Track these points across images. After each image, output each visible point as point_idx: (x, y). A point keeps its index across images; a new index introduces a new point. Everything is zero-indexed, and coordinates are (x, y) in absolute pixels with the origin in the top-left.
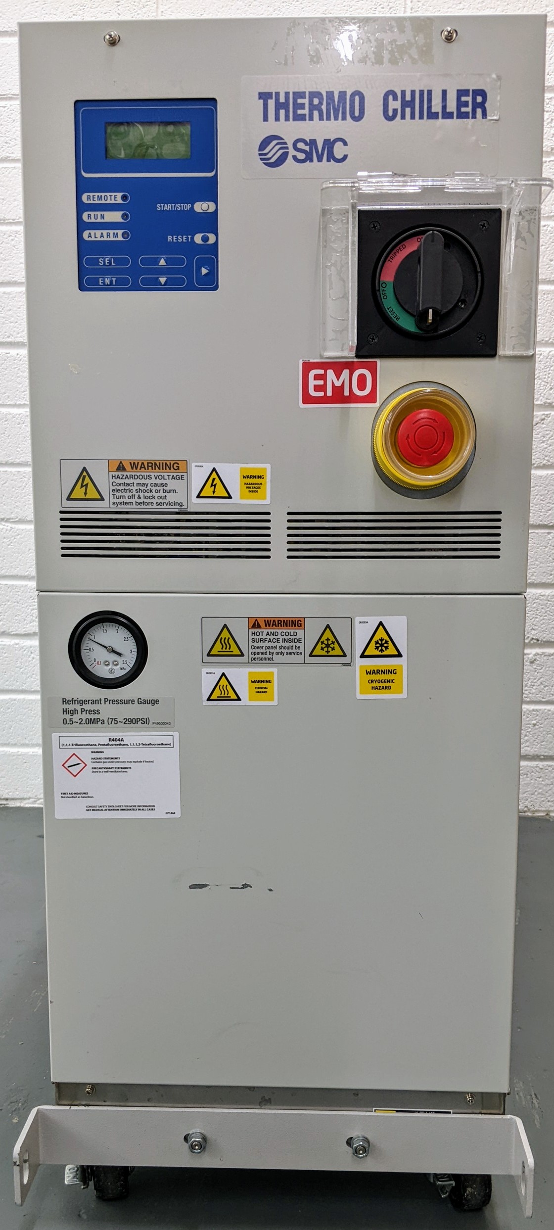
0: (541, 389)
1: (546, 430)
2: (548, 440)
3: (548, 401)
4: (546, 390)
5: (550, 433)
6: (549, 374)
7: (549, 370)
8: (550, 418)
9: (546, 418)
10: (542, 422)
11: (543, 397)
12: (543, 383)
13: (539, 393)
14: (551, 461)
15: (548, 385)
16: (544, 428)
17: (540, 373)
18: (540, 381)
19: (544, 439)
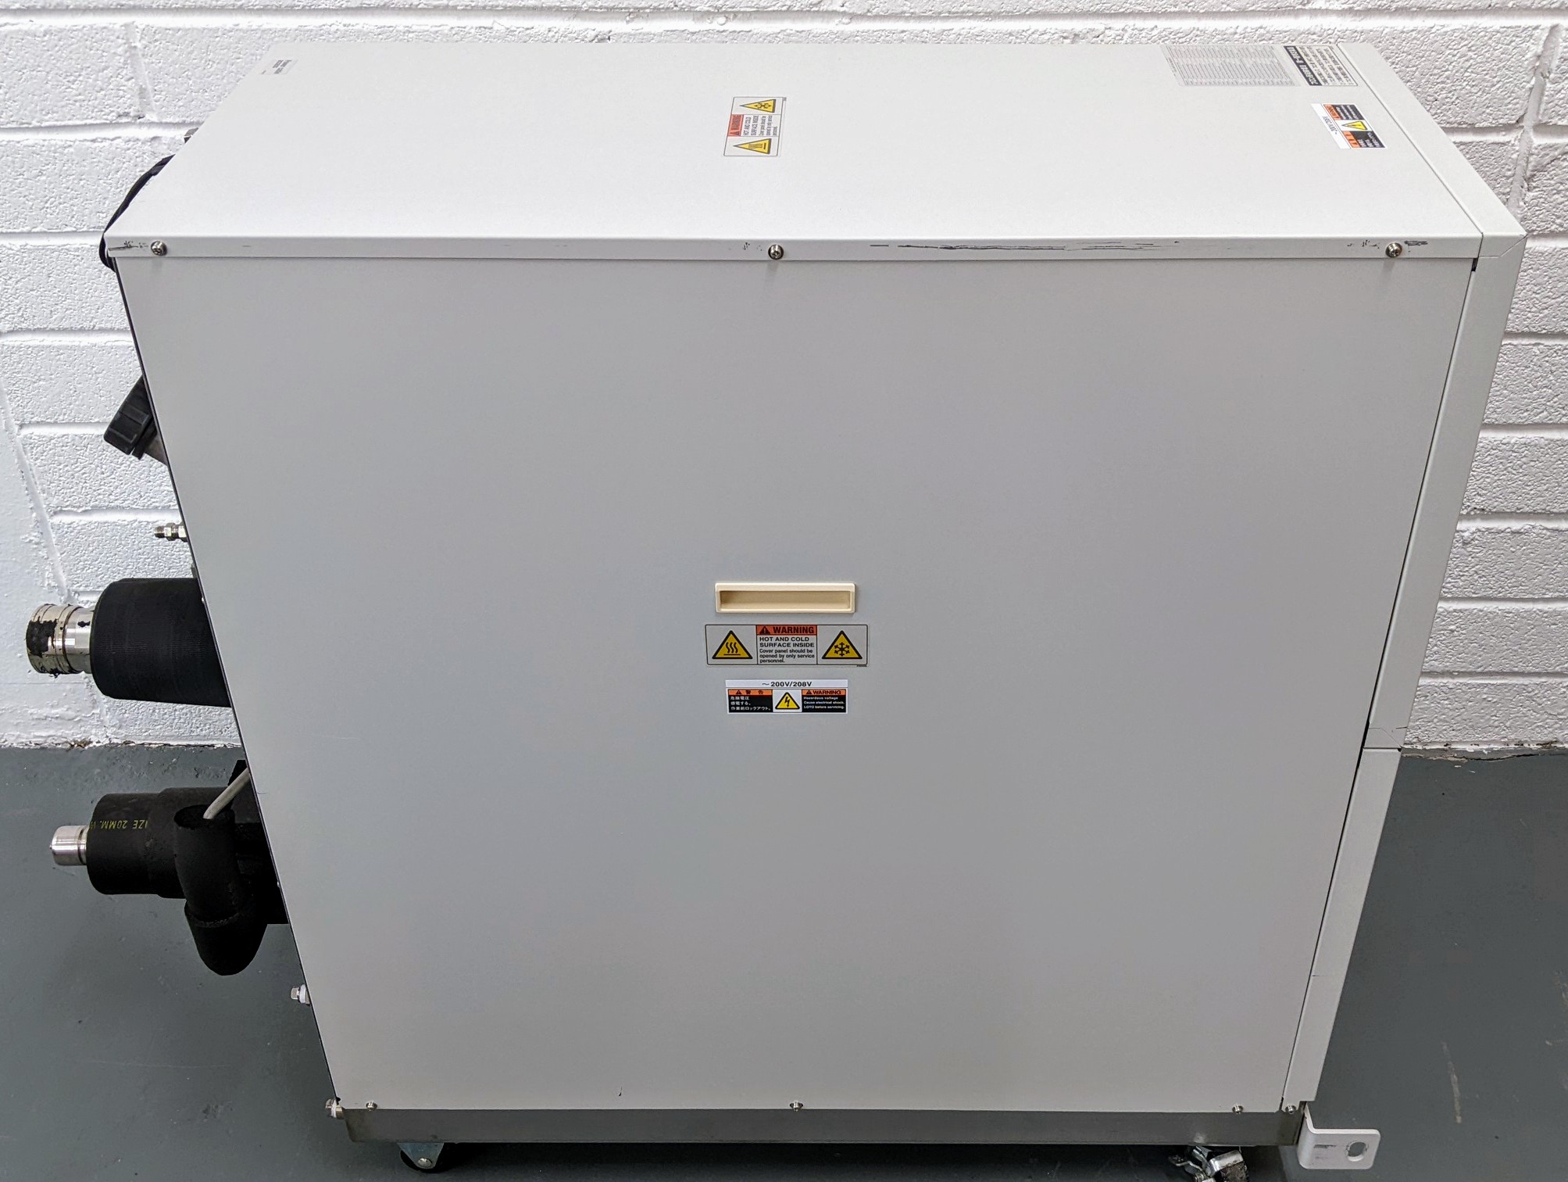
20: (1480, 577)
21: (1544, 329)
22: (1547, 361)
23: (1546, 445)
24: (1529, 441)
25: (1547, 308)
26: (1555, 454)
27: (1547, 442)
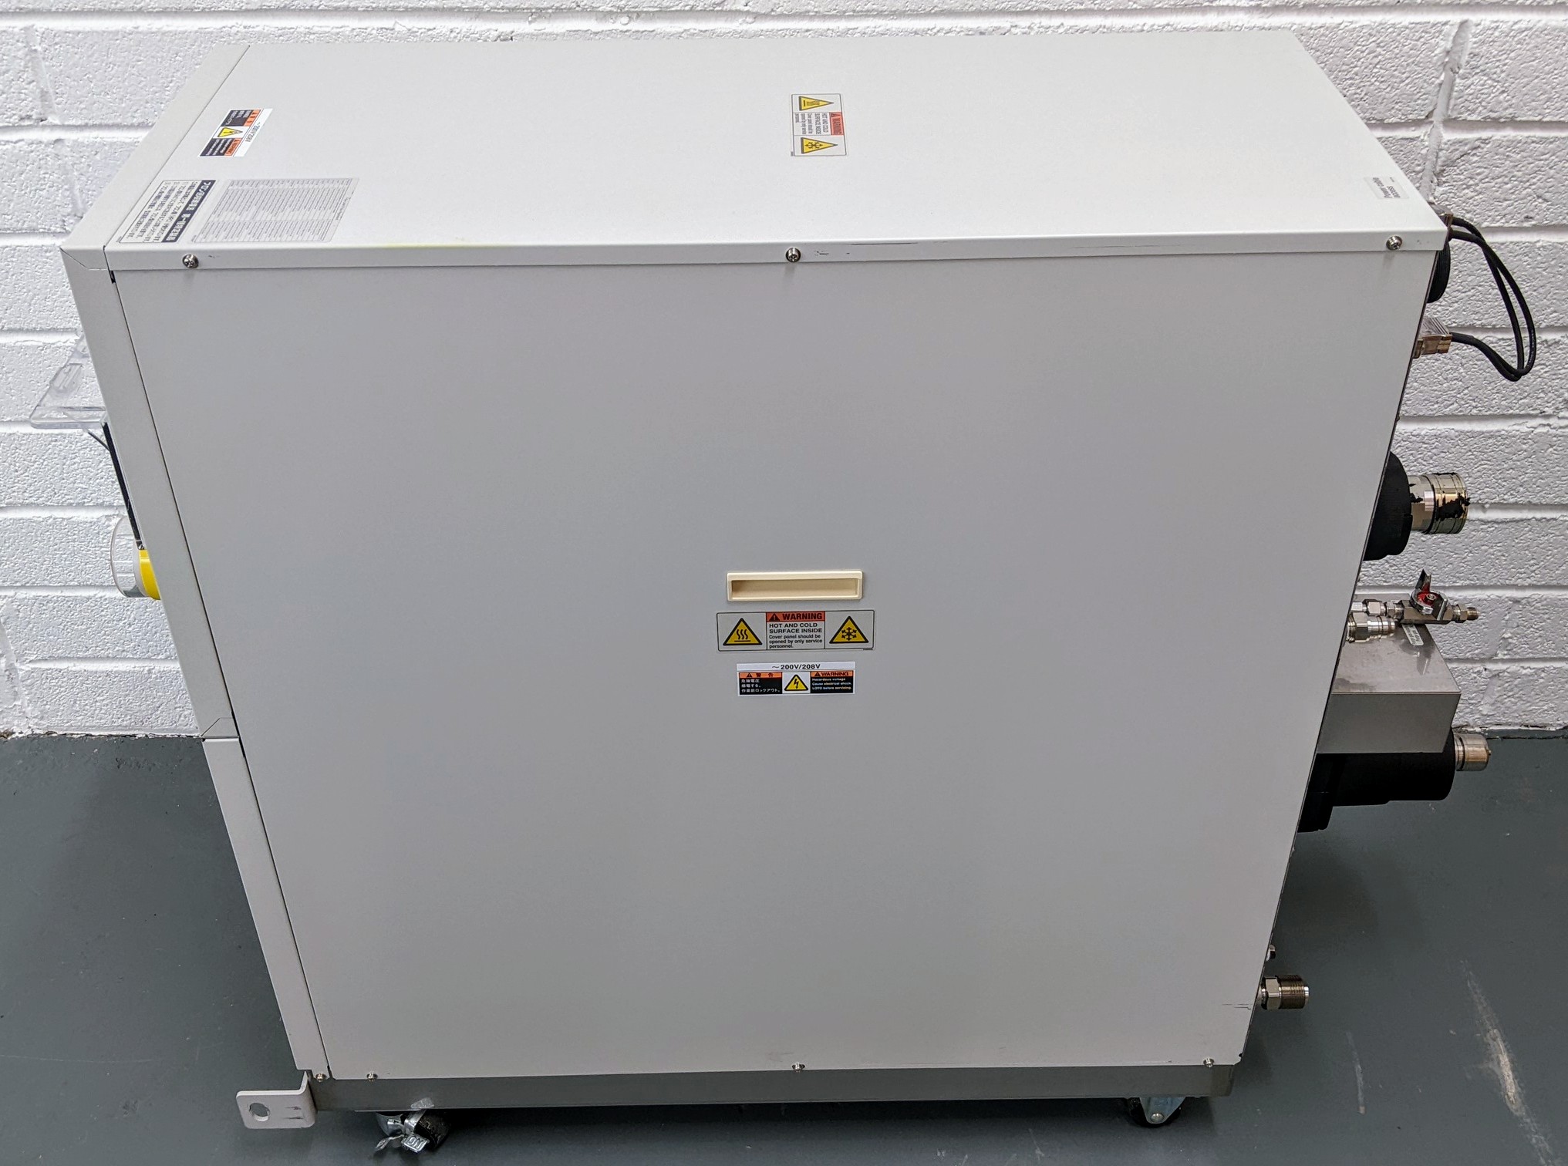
0: (1482, 94)
1: (1479, 167)
2: (1477, 185)
3: (1494, 115)
4: (1493, 95)
5: (1483, 172)
6: (1505, 65)
7: (1506, 59)
8: (1488, 146)
9: (1482, 145)
10: (1474, 152)
11: (1485, 107)
12: (1489, 82)
13: (1477, 101)
14: (1475, 220)
15: (1498, 87)
16: (1474, 163)
17: (1487, 63)
18: (1485, 78)
19: (1471, 182)
20: (1391, 566)
21: (1454, 322)
22: (1457, 354)
23: (1456, 437)
24: (1439, 432)
25: (1457, 302)
26: (1465, 445)
27: (1457, 434)
